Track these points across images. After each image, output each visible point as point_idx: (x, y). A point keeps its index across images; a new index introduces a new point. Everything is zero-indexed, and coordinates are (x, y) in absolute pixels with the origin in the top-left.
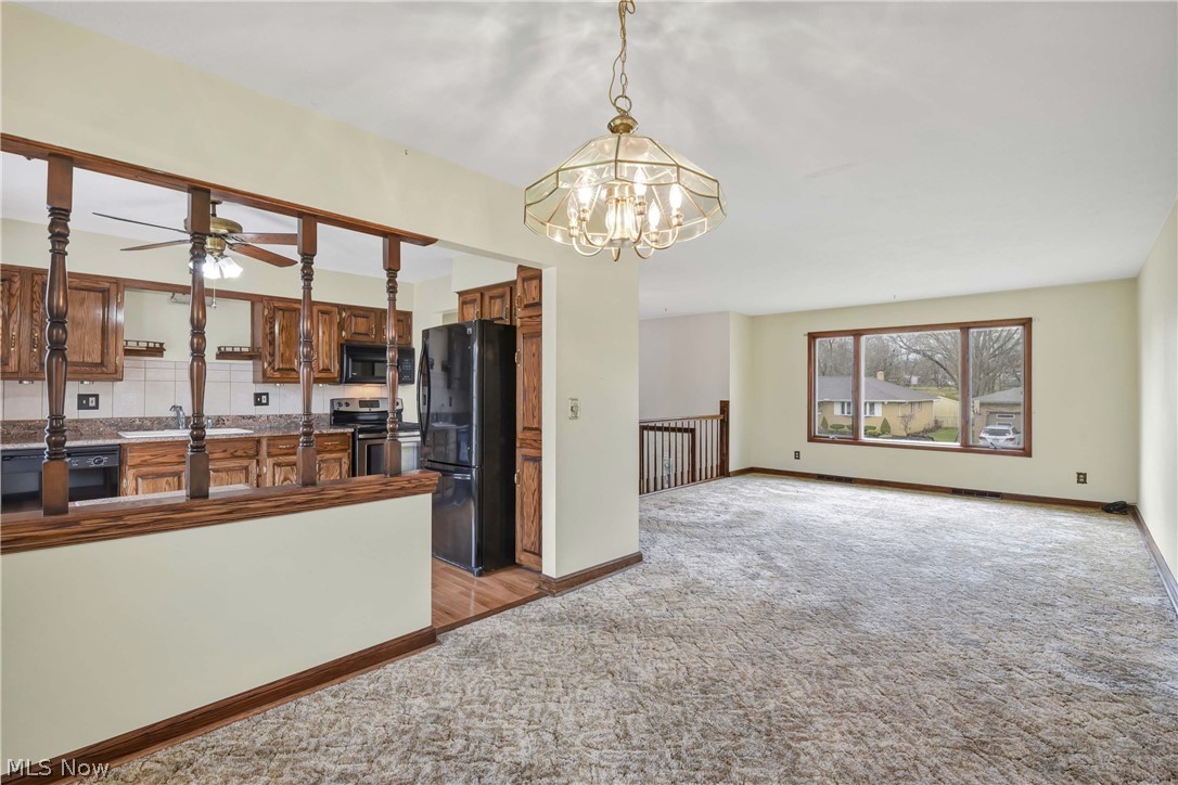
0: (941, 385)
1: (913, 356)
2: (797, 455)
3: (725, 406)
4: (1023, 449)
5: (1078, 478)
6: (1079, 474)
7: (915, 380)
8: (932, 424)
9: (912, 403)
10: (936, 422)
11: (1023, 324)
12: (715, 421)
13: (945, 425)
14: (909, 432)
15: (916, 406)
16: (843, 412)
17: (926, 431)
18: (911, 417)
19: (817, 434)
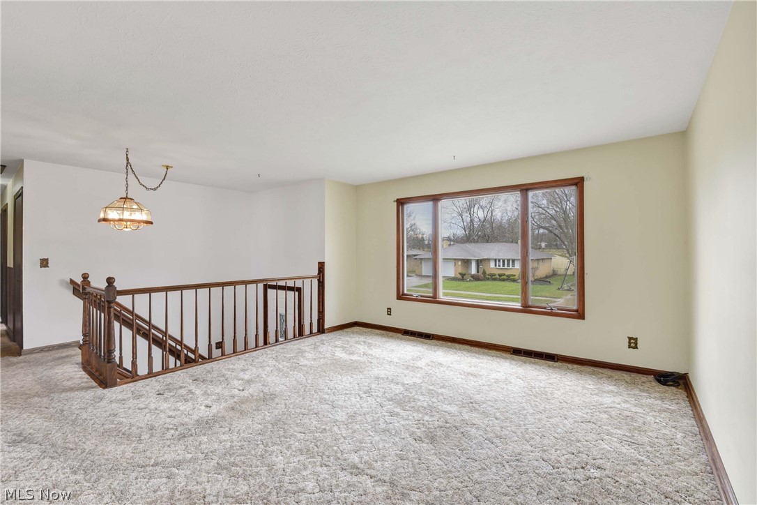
0: (557, 247)
1: (541, 231)
2: (389, 311)
3: (321, 267)
4: (577, 311)
5: (630, 343)
6: (630, 339)
7: (543, 245)
8: (551, 273)
9: (538, 260)
10: (554, 271)
11: (576, 184)
12: (313, 280)
13: (559, 273)
14: (536, 278)
15: (541, 262)
16: (496, 266)
17: (547, 277)
18: (537, 268)
19: (405, 292)
